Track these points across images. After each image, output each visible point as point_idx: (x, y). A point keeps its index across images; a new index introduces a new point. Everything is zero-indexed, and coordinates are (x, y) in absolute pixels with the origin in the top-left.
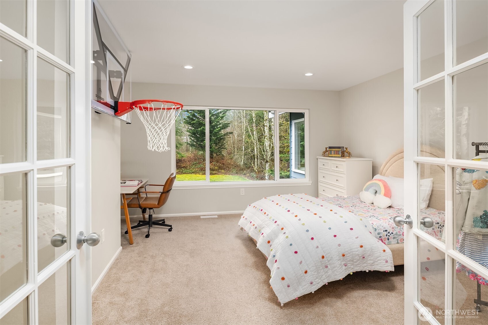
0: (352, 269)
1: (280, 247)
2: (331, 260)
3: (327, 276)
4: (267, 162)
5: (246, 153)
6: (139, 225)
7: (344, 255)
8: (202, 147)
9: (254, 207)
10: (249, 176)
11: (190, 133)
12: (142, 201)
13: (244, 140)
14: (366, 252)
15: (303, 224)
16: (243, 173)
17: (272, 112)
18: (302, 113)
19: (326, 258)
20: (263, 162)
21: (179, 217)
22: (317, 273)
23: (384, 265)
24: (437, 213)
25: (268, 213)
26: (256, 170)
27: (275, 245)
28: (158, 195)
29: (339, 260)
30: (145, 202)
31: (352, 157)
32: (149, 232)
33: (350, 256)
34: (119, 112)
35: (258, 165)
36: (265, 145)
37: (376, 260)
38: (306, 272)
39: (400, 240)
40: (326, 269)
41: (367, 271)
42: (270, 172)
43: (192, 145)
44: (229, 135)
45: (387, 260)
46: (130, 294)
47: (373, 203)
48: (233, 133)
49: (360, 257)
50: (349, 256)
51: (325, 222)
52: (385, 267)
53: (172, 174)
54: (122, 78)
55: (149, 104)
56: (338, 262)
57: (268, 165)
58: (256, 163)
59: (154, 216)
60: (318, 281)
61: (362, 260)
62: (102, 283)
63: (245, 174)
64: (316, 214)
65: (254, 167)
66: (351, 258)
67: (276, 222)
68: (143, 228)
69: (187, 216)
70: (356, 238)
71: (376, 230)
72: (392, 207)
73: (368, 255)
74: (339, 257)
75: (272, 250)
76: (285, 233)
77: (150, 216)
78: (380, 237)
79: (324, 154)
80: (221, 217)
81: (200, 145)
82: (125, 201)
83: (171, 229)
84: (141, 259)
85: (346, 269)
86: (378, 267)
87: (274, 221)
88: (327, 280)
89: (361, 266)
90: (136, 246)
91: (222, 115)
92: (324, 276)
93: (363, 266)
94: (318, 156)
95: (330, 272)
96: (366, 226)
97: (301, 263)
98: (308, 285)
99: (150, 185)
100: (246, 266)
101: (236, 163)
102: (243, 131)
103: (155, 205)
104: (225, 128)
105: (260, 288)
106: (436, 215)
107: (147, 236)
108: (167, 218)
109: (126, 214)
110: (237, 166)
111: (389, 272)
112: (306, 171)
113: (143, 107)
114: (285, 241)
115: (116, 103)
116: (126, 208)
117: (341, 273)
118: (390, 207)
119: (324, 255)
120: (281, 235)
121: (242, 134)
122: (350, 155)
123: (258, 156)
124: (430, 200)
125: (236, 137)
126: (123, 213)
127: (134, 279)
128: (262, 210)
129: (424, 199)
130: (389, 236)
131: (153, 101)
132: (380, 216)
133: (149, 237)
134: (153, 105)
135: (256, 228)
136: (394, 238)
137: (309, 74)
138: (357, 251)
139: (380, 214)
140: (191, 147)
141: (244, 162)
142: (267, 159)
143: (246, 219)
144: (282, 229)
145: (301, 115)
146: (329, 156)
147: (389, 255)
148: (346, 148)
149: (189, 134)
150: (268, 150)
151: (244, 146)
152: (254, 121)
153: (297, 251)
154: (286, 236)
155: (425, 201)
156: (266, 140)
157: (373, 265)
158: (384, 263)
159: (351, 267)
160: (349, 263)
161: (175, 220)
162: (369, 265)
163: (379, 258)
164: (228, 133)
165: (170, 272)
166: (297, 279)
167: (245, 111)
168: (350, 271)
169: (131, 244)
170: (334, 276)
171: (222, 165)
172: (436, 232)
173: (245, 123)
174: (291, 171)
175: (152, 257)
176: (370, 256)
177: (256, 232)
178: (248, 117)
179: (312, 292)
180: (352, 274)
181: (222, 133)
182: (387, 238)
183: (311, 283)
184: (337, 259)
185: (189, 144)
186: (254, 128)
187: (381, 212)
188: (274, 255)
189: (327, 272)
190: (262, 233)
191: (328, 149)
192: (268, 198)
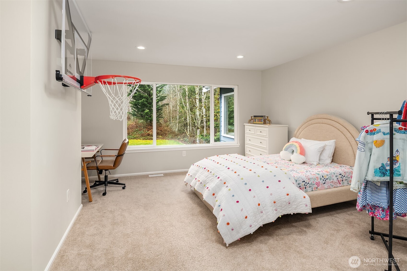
0: (280, 213)
1: (224, 198)
2: (265, 206)
3: (262, 220)
4: (198, 128)
5: (180, 121)
6: (95, 185)
7: (275, 202)
8: (142, 116)
9: (197, 166)
10: (182, 140)
11: (132, 104)
12: (99, 164)
13: (178, 110)
14: (291, 199)
15: (242, 179)
16: (178, 138)
17: (205, 87)
18: (232, 88)
19: (261, 205)
20: (194, 128)
21: (130, 176)
22: (254, 218)
23: (305, 208)
24: (339, 166)
25: (211, 171)
26: (189, 135)
27: (220, 197)
28: (114, 159)
29: (271, 206)
30: (101, 165)
31: (272, 124)
32: (105, 190)
33: (280, 203)
34: (85, 85)
35: (190, 131)
36: (197, 115)
37: (299, 205)
38: (246, 217)
39: (314, 188)
40: (261, 214)
41: (292, 214)
42: (201, 137)
43: (134, 115)
44: (166, 106)
45: (307, 204)
46: (95, 246)
47: (291, 160)
48: (169, 104)
49: (287, 203)
50: (278, 203)
51: (259, 176)
52: (306, 210)
53: (125, 140)
54: (86, 55)
55: (113, 79)
56: (270, 208)
57: (198, 131)
58: (188, 129)
59: (109, 176)
60: (256, 224)
61: (288, 205)
62: (68, 237)
63: (179, 139)
64: (251, 170)
65: (187, 132)
66: (280, 204)
67: (219, 178)
68: (99, 187)
69: (137, 176)
70: (283, 188)
71: (296, 181)
72: (305, 163)
73: (293, 201)
74: (271, 204)
75: (217, 201)
76: (227, 187)
77: (106, 177)
78: (300, 186)
79: (250, 122)
80: (166, 175)
81: (141, 114)
82: (84, 164)
83: (125, 187)
84: (101, 214)
85: (276, 213)
86: (300, 210)
87: (217, 177)
88: (262, 223)
89: (288, 210)
90: (95, 203)
91: (160, 89)
92: (260, 220)
93: (289, 210)
94: (245, 123)
95: (264, 216)
96: (290, 179)
97: (242, 210)
98: (248, 227)
99: (105, 150)
100: (193, 215)
101: (172, 130)
102: (177, 103)
103: (111, 167)
104: (162, 100)
105: (207, 232)
106: (339, 168)
107: (104, 194)
108: (120, 178)
109: (85, 175)
110: (173, 133)
111: (308, 213)
112: (235, 135)
113: (107, 81)
114: (228, 193)
115: (82, 77)
116: (86, 171)
117: (273, 217)
118: (304, 163)
119: (260, 203)
120: (224, 188)
121: (177, 105)
122: (270, 122)
123: (190, 124)
124: (333, 156)
125: (171, 108)
126: (83, 175)
127: (97, 232)
128: (205, 168)
129: (329, 156)
130: (306, 185)
131: (116, 77)
132: (298, 170)
133: (105, 195)
134: (116, 80)
135: (201, 183)
136: (310, 187)
137: (240, 57)
138: (284, 199)
139: (298, 168)
140: (133, 116)
141: (178, 129)
142: (198, 126)
143: (191, 176)
144: (225, 183)
145: (231, 90)
146: (254, 123)
147: (308, 201)
148: (267, 117)
149: (130, 105)
150: (199, 119)
151: (178, 115)
152: (187, 94)
153: (238, 201)
154: (229, 189)
155: (329, 157)
156: (197, 110)
157: (296, 208)
158: (304, 207)
159: (280, 211)
160: (279, 208)
161: (127, 179)
162: (293, 209)
163: (301, 203)
164: (165, 104)
165: (129, 224)
166: (239, 223)
167: (179, 85)
168: (279, 215)
169: (90, 201)
170: (268, 219)
171: (160, 132)
172: (339, 181)
173: (179, 96)
174: (221, 135)
175: (111, 212)
176: (294, 202)
177: (201, 186)
178: (182, 91)
179: (251, 233)
180: (280, 217)
181: (160, 105)
182: (305, 187)
183: (251, 226)
184: (270, 206)
185: (131, 114)
186: (187, 100)
187: (299, 167)
188: (220, 205)
189: (262, 217)
190: (207, 187)
191: (253, 118)
192: (209, 158)
